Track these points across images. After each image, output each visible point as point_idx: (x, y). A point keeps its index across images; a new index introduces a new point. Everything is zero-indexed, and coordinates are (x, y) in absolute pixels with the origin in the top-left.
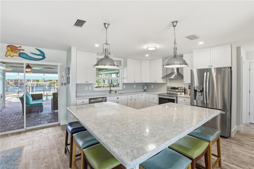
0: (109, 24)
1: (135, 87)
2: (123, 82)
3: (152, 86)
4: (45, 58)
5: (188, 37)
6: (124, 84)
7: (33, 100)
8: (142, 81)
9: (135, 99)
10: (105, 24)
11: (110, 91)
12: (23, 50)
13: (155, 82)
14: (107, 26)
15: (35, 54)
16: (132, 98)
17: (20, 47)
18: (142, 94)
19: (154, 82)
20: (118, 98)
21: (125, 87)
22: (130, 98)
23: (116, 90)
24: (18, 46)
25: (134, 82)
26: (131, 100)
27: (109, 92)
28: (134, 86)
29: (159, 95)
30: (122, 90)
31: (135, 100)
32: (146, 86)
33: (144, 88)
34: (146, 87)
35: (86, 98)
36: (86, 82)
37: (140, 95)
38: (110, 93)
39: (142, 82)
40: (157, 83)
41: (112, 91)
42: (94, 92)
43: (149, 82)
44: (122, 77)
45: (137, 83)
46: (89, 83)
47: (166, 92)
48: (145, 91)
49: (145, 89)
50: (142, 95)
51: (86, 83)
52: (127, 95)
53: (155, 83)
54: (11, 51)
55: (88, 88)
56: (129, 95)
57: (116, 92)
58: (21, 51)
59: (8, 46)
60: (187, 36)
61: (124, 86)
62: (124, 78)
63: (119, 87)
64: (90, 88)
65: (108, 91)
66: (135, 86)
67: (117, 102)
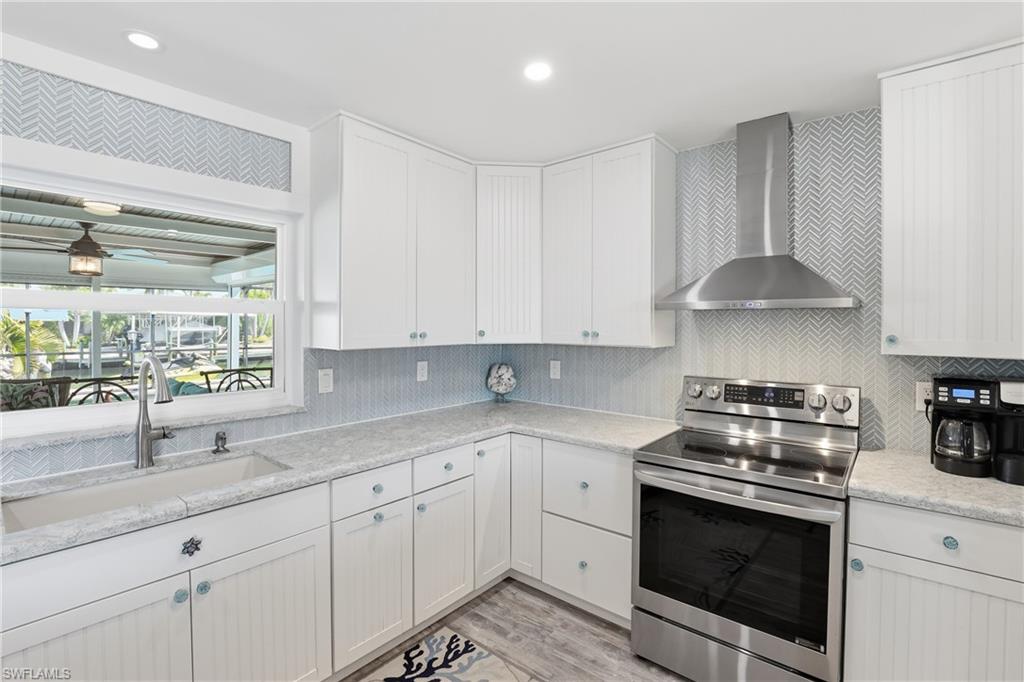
1: (423, 374)
2: (305, 344)
3: (555, 370)
6: (319, 358)
8: (482, 334)
9: (419, 499)
11: (138, 433)
16: (383, 498)
18: (480, 446)
19: (580, 341)
20: (191, 547)
22: (368, 500)
25: (413, 336)
26: (379, 518)
28: (414, 373)
31: (421, 508)
32: (508, 366)
33: (492, 381)
34: (506, 373)
37: (462, 458)
38: (141, 458)
41: (165, 436)
43: (535, 338)
48: (500, 400)
49: (502, 390)
50: (480, 455)
52: (330, 480)
56: (343, 475)
57: (221, 438)
61: (326, 381)
62: (317, 307)
66: (422, 366)
67: (180, 597)
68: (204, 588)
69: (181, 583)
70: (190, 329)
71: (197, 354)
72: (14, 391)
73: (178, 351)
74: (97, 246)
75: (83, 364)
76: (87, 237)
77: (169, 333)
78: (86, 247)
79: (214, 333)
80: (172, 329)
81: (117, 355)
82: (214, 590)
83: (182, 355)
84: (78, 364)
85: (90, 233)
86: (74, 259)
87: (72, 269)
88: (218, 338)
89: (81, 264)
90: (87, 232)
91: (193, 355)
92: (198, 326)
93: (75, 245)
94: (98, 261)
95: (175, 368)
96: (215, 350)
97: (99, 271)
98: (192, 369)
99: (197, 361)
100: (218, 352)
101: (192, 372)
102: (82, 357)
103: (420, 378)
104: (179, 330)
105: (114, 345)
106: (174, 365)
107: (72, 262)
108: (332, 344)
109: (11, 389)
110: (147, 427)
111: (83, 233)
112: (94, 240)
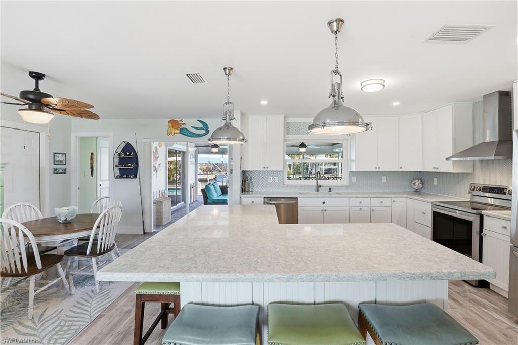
0: (232, 69)
2: (349, 170)
3: (435, 182)
4: (208, 133)
5: (435, 38)
6: (352, 173)
7: (222, 194)
8: (401, 168)
9: (372, 209)
10: (224, 69)
12: (184, 124)
13: (436, 171)
14: (227, 71)
15: (196, 128)
16: (361, 205)
17: (181, 121)
18: (393, 199)
19: (433, 171)
20: (324, 203)
21: (357, 179)
22: (358, 204)
23: (332, 186)
24: (179, 120)
25: (376, 168)
26: (361, 209)
27: (315, 188)
28: (381, 179)
29: (434, 205)
30: (346, 186)
32: (419, 179)
35: (258, 196)
36: (264, 168)
37: (387, 201)
38: (317, 190)
39: (401, 170)
40: (439, 173)
41: (321, 186)
42: (284, 186)
44: (349, 158)
45: (382, 172)
46: (269, 170)
47: (469, 200)
50: (394, 201)
51: (264, 170)
52: (349, 198)
53: (436, 173)
54: (172, 128)
55: (273, 179)
56: (352, 197)
57: (330, 189)
58: (183, 127)
59: (170, 122)
60: (430, 35)
61: (354, 179)
62: (352, 161)
64: (276, 179)
65: (313, 186)
66: (384, 178)
67: (322, 210)
68: (325, 210)
69: (322, 208)
70: (327, 167)
74: (305, 145)
77: (320, 169)
80: (322, 167)
82: (327, 212)
86: (300, 149)
87: (300, 151)
89: (302, 150)
97: (305, 151)
103: (383, 181)
104: (324, 168)
108: (354, 170)
110: (318, 185)
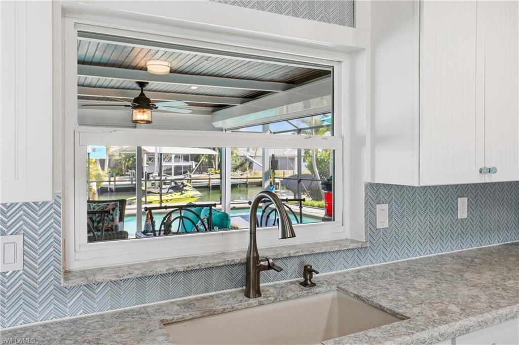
1: (463, 212)
2: (367, 179)
6: (376, 193)
11: (247, 263)
21: (390, 216)
27: (240, 273)
28: (455, 210)
38: (252, 289)
41: (270, 267)
44: (363, 125)
57: (309, 271)
63: (334, 220)
66: (463, 203)
71: (185, 182)
72: (94, 208)
73: (172, 181)
74: (148, 100)
75: (110, 188)
76: (142, 94)
78: (142, 102)
79: (190, 167)
81: (130, 182)
83: (176, 183)
84: (107, 188)
85: (144, 92)
86: (135, 111)
87: (134, 119)
88: (193, 171)
89: (140, 115)
90: (142, 90)
91: (182, 183)
92: (180, 162)
93: (136, 100)
94: (149, 112)
95: (171, 193)
96: (190, 180)
97: (150, 120)
98: (182, 194)
99: (185, 188)
100: (192, 181)
101: (182, 196)
102: (110, 184)
103: (461, 215)
105: (128, 175)
106: (171, 191)
107: (134, 114)
109: (92, 207)
110: (256, 258)
111: (140, 92)
112: (147, 97)
